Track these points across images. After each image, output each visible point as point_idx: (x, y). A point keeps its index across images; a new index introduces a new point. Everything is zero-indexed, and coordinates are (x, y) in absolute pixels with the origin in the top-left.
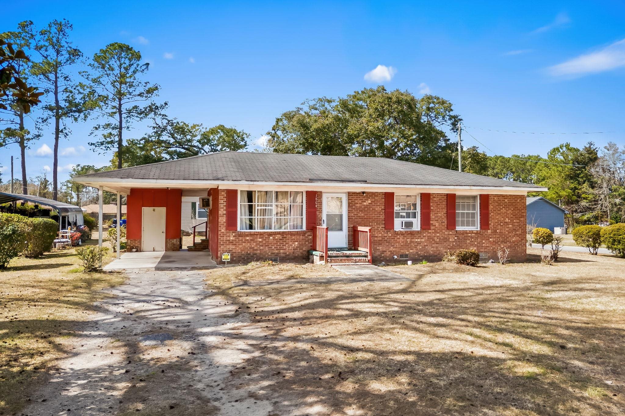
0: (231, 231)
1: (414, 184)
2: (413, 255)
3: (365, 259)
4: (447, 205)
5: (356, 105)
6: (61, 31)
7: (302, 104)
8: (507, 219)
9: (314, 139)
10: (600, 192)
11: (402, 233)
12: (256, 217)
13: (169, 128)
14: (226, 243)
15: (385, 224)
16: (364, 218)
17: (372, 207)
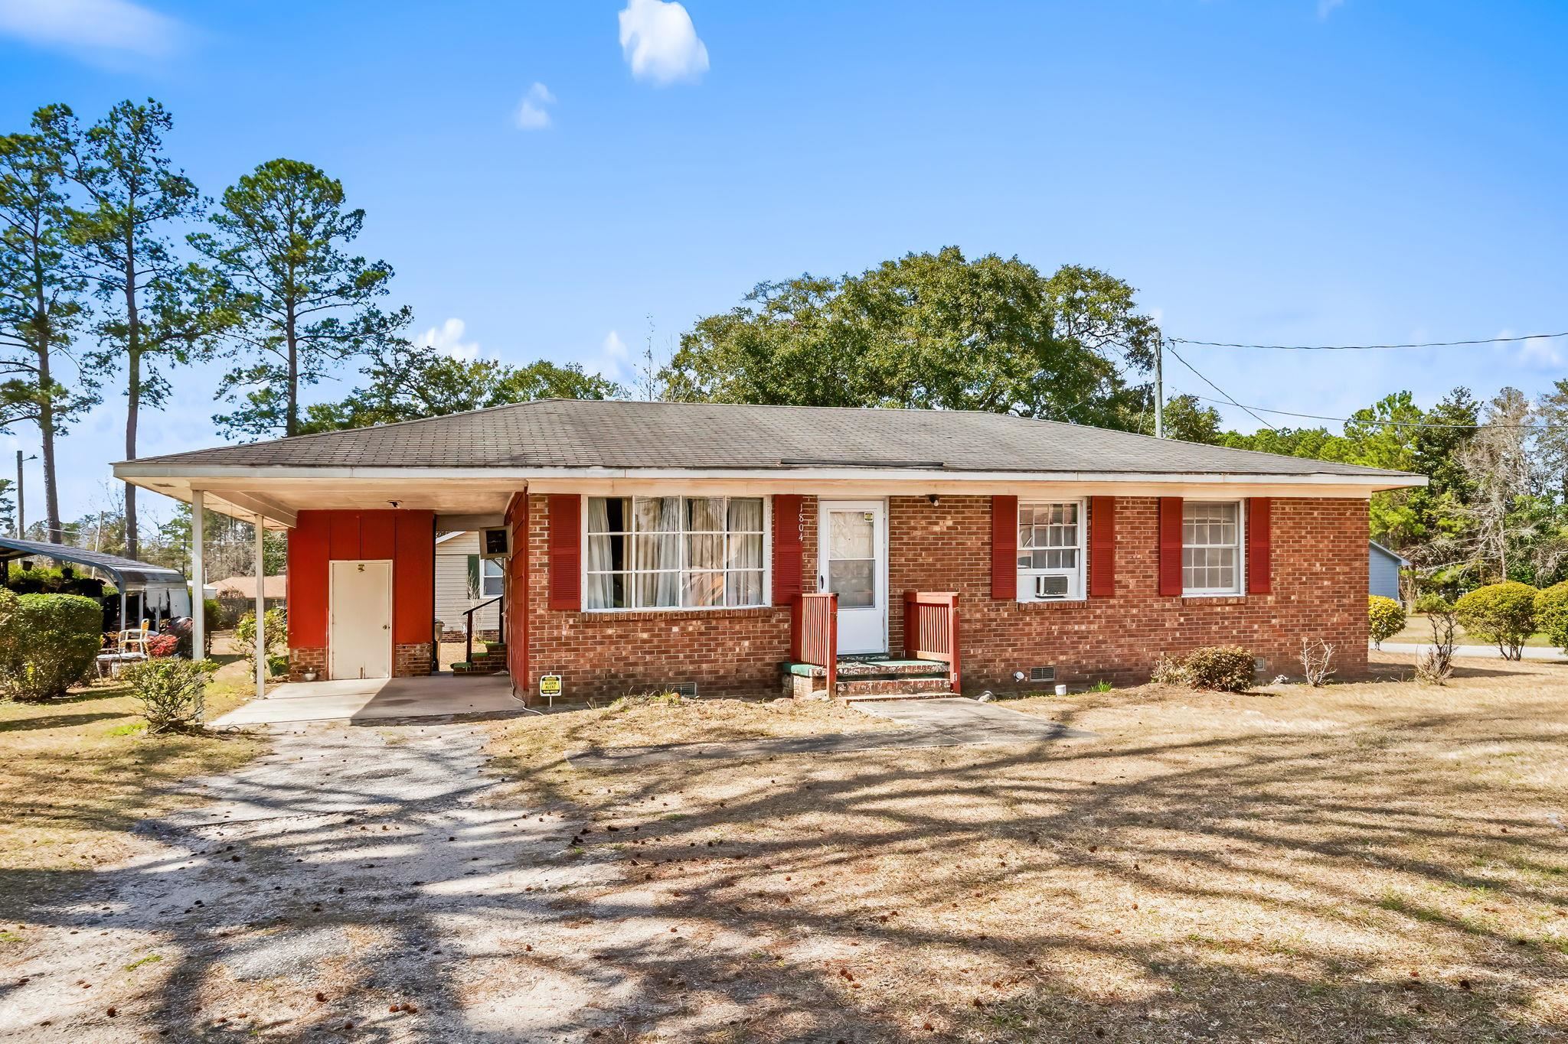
0: (564, 613)
1: (1074, 471)
2: (1067, 668)
3: (943, 682)
4: (1159, 528)
5: (888, 298)
6: (141, 130)
7: (749, 297)
8: (1318, 565)
9: (780, 385)
10: (1484, 513)
11: (1037, 610)
12: (634, 572)
13: (415, 373)
14: (551, 645)
15: (991, 585)
16: (936, 570)
17: (956, 539)
